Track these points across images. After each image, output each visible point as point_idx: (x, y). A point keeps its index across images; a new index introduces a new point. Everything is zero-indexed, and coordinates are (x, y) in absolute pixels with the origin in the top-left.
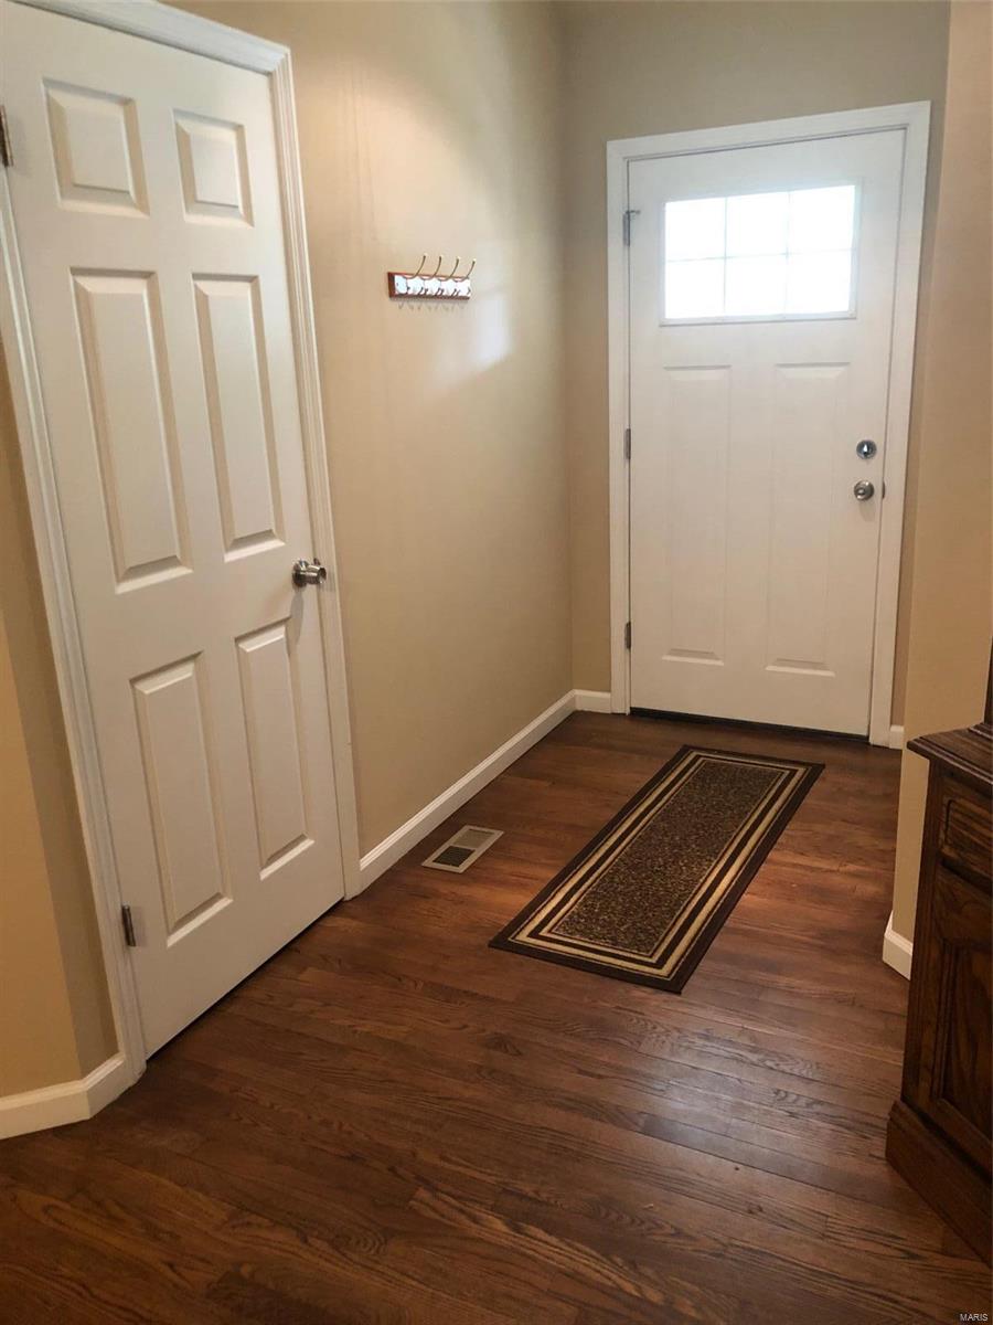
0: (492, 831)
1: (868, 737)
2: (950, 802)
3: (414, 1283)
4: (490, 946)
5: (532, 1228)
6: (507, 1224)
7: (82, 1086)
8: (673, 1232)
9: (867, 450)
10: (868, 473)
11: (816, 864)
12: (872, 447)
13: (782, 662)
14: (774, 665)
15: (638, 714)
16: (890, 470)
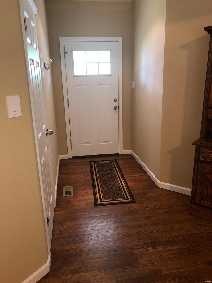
0: (71, 186)
1: (119, 153)
2: (202, 151)
3: (149, 265)
4: (95, 206)
5: (157, 247)
6: (153, 248)
7: (47, 264)
8: (175, 237)
9: (115, 100)
10: (116, 104)
11: (133, 176)
12: (116, 100)
13: (102, 142)
14: (101, 143)
15: (74, 158)
16: (120, 103)
